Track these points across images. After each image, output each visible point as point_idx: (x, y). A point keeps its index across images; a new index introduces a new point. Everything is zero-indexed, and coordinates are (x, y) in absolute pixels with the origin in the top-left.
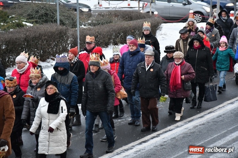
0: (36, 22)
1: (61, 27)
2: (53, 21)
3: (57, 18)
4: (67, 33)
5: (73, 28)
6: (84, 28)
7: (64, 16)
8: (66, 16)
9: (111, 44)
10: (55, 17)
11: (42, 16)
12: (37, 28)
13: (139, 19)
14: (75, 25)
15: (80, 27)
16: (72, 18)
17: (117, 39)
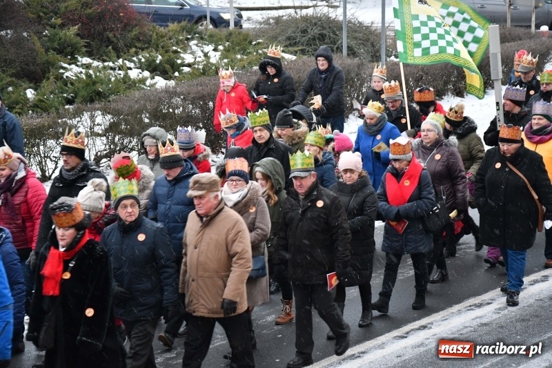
0: (303, 52)
1: (349, 61)
2: (335, 49)
3: (342, 43)
4: (362, 72)
5: (373, 62)
6: (396, 62)
7: (356, 38)
8: (360, 40)
9: (449, 93)
10: (338, 41)
11: (314, 39)
12: (304, 62)
13: (509, 42)
14: (376, 57)
15: (386, 60)
16: (373, 43)
17: (461, 83)
